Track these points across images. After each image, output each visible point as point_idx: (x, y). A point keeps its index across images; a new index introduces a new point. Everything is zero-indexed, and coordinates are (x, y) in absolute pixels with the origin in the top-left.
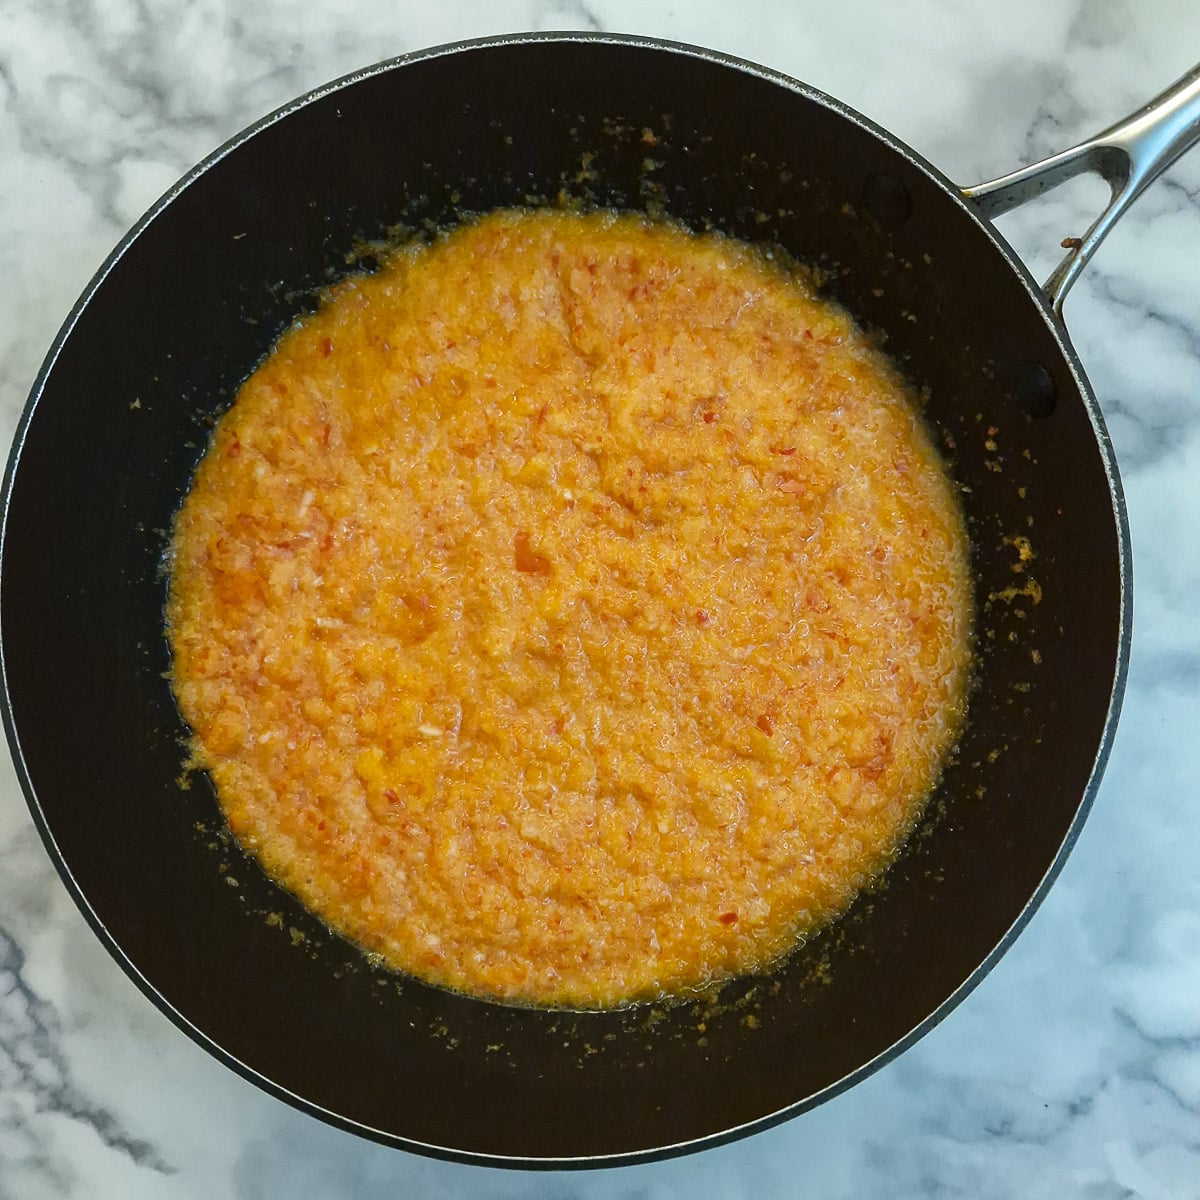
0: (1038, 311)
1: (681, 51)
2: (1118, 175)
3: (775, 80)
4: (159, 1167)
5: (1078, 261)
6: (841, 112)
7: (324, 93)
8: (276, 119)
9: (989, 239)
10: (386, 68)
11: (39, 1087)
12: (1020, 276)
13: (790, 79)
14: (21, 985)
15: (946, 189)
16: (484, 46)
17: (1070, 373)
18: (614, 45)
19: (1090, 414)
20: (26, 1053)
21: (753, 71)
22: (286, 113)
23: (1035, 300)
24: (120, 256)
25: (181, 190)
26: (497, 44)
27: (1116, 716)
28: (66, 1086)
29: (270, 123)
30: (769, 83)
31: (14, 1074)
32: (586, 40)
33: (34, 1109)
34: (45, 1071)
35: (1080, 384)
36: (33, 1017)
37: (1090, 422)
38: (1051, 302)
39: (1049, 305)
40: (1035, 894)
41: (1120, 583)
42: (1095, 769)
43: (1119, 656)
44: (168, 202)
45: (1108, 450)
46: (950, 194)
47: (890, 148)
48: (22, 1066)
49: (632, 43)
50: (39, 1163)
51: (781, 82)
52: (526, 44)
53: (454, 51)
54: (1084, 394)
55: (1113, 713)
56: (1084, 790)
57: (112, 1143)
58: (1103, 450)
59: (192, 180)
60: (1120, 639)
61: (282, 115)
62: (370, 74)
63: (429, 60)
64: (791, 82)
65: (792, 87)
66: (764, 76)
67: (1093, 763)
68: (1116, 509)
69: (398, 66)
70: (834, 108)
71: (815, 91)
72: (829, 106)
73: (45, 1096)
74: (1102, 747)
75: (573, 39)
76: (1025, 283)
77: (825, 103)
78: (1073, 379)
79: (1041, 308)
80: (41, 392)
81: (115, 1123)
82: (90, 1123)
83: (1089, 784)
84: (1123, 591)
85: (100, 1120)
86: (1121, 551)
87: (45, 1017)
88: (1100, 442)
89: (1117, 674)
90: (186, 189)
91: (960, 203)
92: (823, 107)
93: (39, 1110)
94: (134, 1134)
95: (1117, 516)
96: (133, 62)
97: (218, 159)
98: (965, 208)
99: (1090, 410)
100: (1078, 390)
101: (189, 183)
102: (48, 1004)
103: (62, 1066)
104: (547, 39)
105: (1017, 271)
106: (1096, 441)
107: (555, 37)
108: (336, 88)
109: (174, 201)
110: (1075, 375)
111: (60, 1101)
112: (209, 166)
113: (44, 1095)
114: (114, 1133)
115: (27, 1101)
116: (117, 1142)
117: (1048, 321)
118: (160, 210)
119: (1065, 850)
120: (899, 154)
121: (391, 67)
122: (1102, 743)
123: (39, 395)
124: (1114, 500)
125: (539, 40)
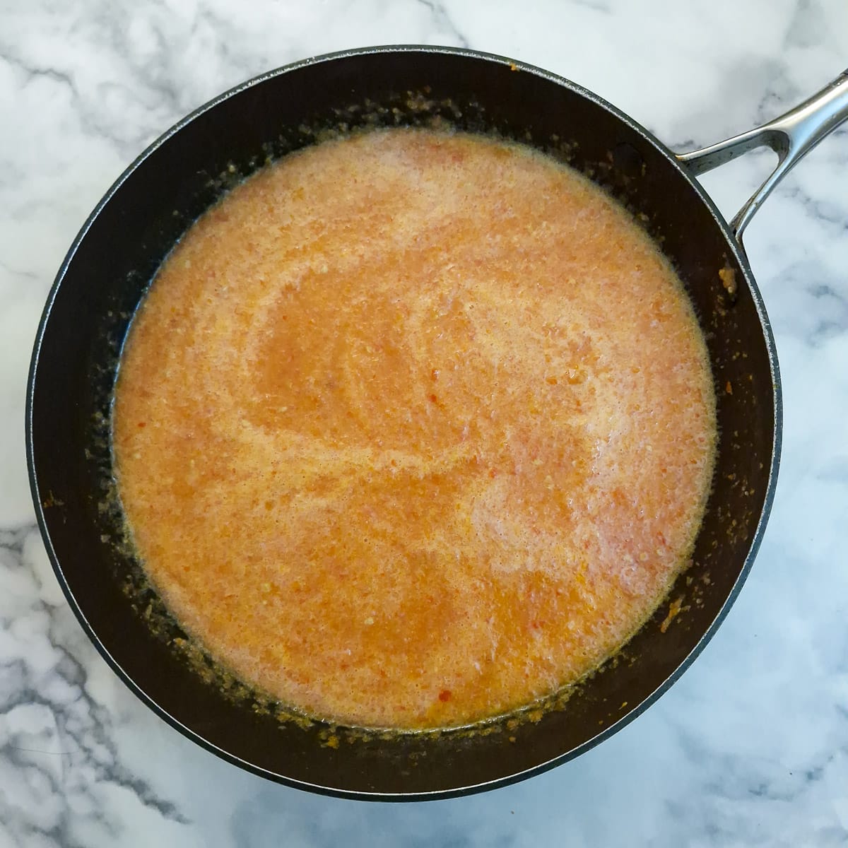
0: (725, 239)
1: (493, 60)
2: (782, 148)
3: (554, 80)
4: (180, 819)
5: (753, 206)
6: (598, 102)
7: (258, 81)
8: (227, 97)
9: (694, 190)
10: (299, 66)
11: (98, 765)
12: (713, 215)
13: (565, 80)
14: (85, 695)
15: (666, 155)
16: (364, 53)
17: (745, 281)
18: (449, 54)
19: (757, 309)
20: (89, 741)
21: (540, 74)
22: (233, 94)
23: (724, 231)
24: (121, 183)
25: (163, 141)
26: (373, 52)
27: (768, 512)
28: (115, 763)
29: (223, 100)
30: (551, 82)
31: (81, 756)
32: (431, 51)
33: (94, 780)
34: (102, 753)
35: (751, 288)
36: (94, 717)
37: (758, 314)
38: (735, 232)
39: (733, 235)
40: (708, 630)
41: (774, 423)
42: (752, 547)
43: (771, 472)
44: (154, 149)
45: (769, 333)
46: (669, 159)
47: (630, 127)
48: (86, 750)
49: (461, 54)
50: (98, 817)
51: (559, 81)
52: (392, 53)
53: (344, 56)
54: (754, 295)
55: (766, 510)
56: (744, 561)
57: (147, 803)
58: (766, 333)
59: (170, 135)
60: (772, 460)
61: (231, 95)
62: (289, 69)
63: (328, 61)
64: (565, 82)
65: (566, 85)
66: (548, 78)
67: (751, 543)
68: (773, 373)
69: (307, 64)
70: (593, 99)
71: (581, 88)
72: (590, 98)
73: (102, 771)
74: (757, 533)
75: (423, 50)
76: (716, 219)
77: (588, 96)
78: (747, 284)
79: (727, 236)
80: (66, 270)
81: (149, 789)
82: (132, 789)
83: (748, 558)
84: (775, 428)
85: (139, 787)
86: (775, 401)
87: (101, 716)
88: (763, 327)
89: (770, 484)
90: (166, 141)
91: (675, 165)
92: (586, 99)
93: (98, 780)
94: (162, 797)
95: (773, 377)
96: (155, 73)
97: (188, 122)
98: (679, 168)
99: (757, 306)
100: (750, 292)
101: (168, 137)
102: (103, 707)
103: (113, 751)
104: (405, 50)
105: (712, 211)
106: (761, 327)
107: (411, 48)
108: (266, 78)
109: (158, 149)
110: (748, 282)
111: (112, 774)
112: (182, 126)
113: (102, 769)
114: (148, 795)
115: (90, 774)
116: (151, 802)
117: (732, 245)
118: (149, 154)
119: (730, 602)
120: (636, 131)
121: (303, 65)
122: (758, 530)
123: (65, 272)
124: (772, 366)
125: (400, 50)
